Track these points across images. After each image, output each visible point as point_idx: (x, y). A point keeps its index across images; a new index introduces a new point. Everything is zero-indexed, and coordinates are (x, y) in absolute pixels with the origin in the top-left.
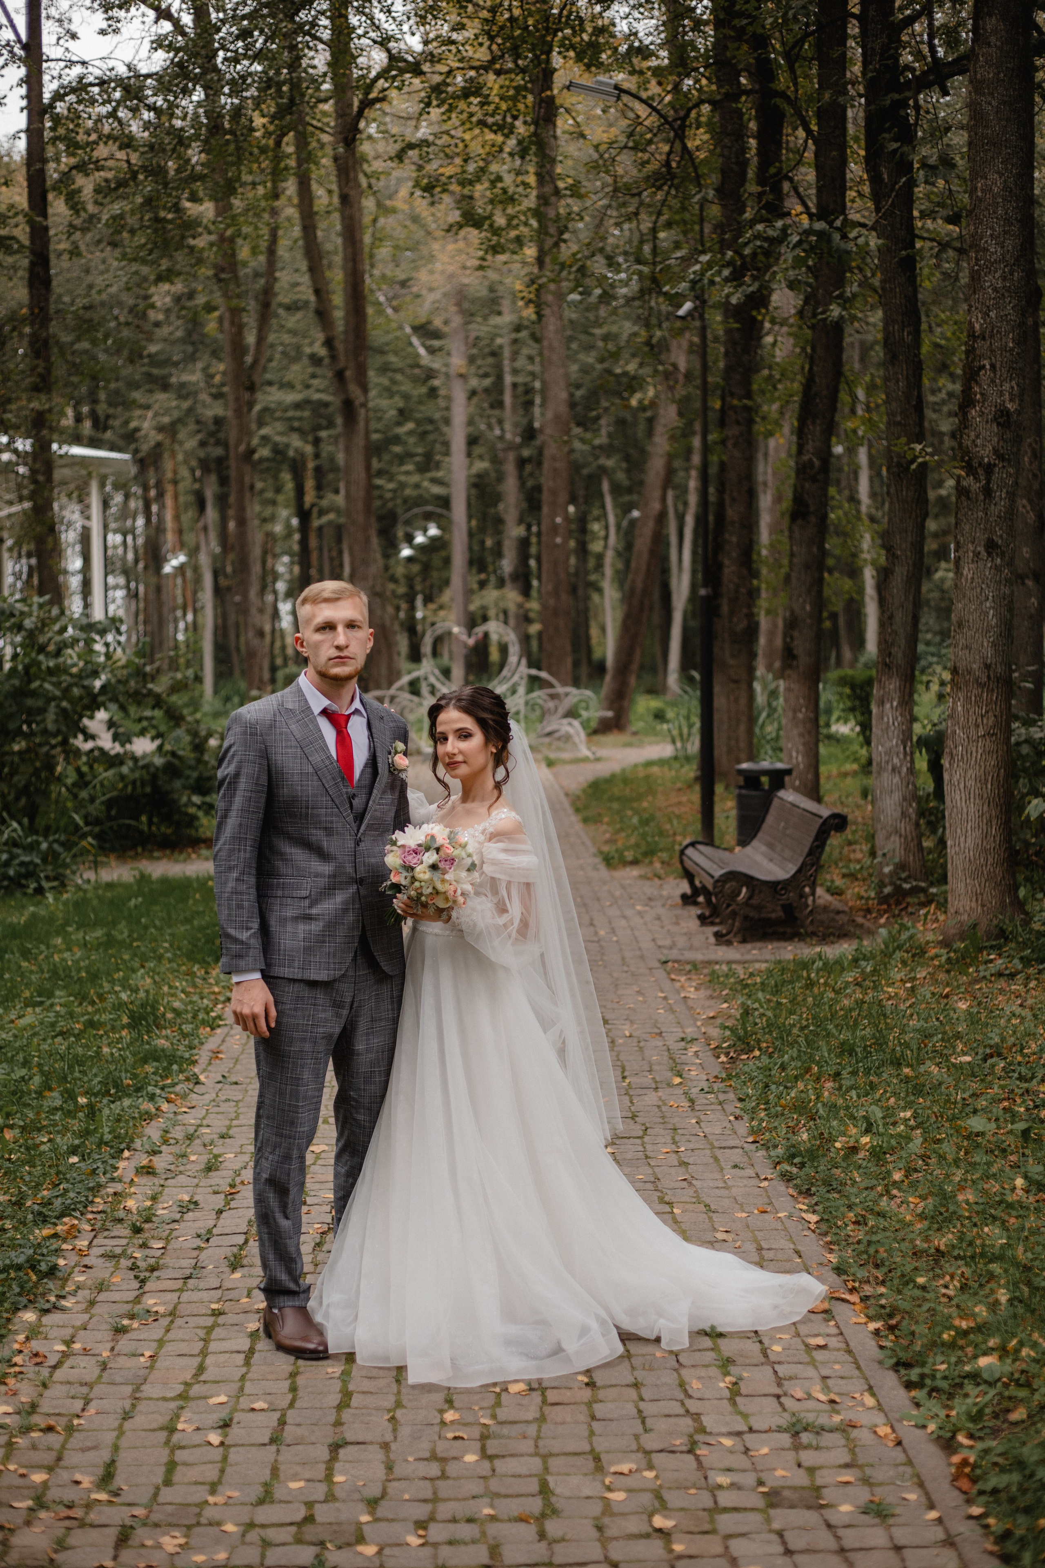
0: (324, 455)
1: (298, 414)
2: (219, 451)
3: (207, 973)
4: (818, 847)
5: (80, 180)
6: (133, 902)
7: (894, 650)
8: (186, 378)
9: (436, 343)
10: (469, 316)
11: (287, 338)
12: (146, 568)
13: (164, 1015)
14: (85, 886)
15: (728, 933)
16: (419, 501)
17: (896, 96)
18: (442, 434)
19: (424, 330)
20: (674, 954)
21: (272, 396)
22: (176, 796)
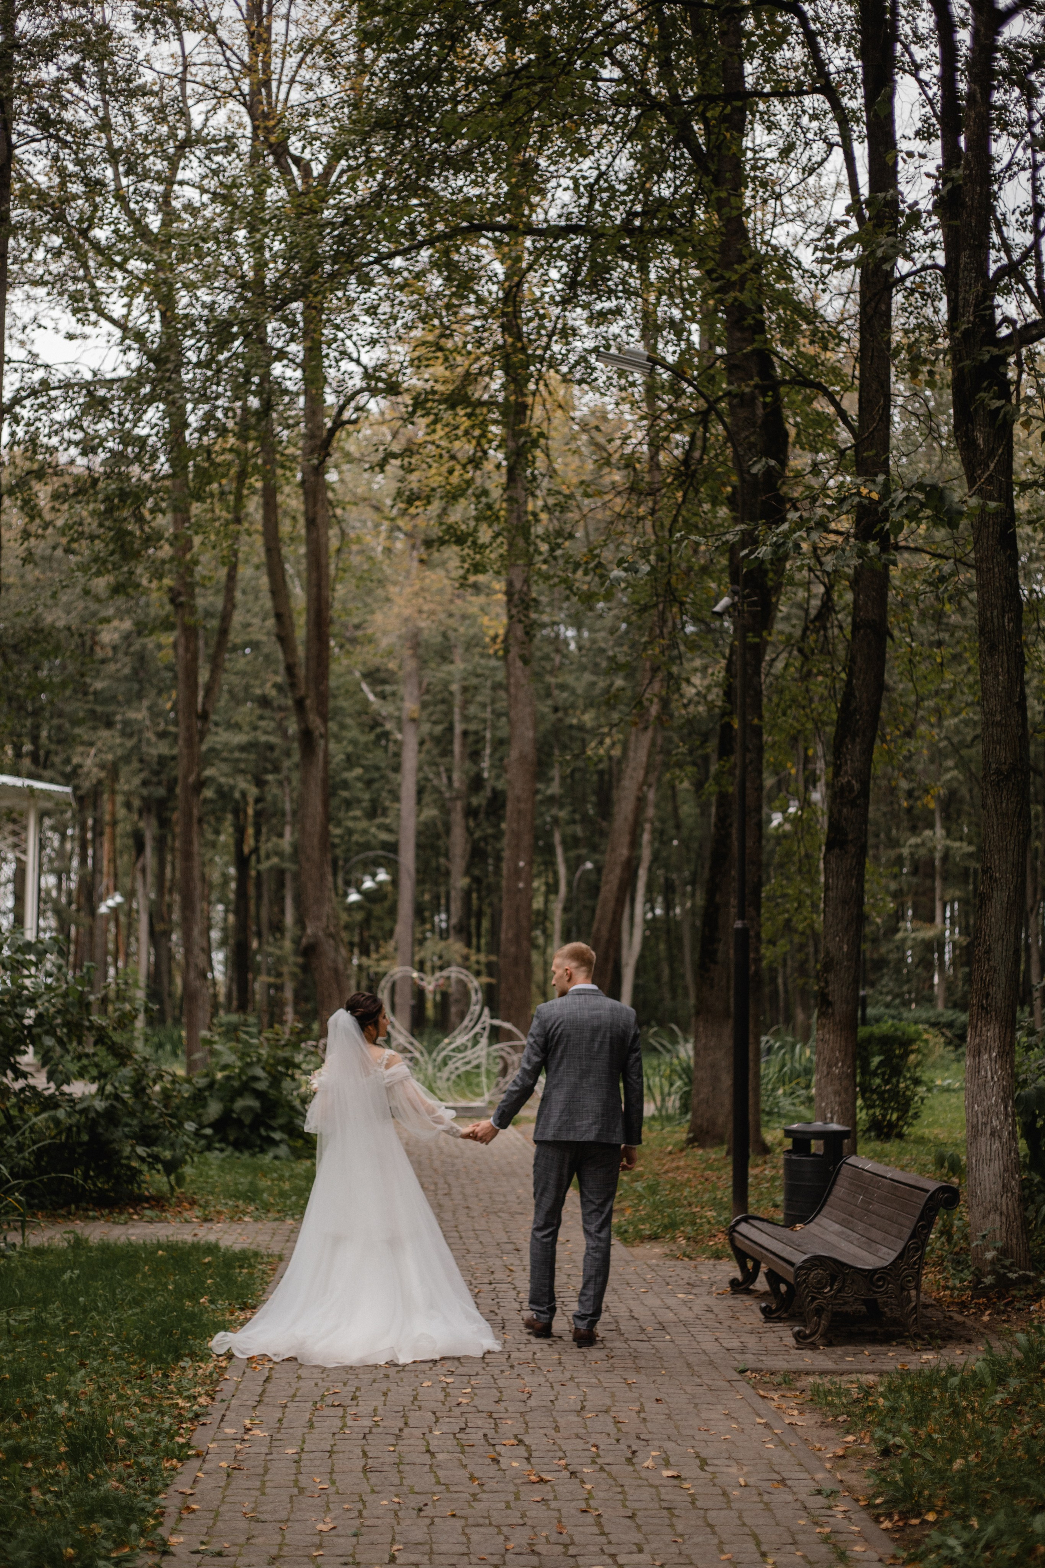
0: (269, 798)
1: (244, 756)
2: (161, 792)
3: (166, 1376)
4: (923, 1227)
5: (37, 486)
6: (66, 1276)
7: (992, 990)
8: (132, 715)
9: (388, 688)
10: (423, 663)
11: (235, 680)
12: (78, 910)
13: (113, 1440)
14: (9, 1253)
15: (812, 1334)
16: (366, 846)
17: (996, 351)
18: (388, 781)
19: (375, 677)
20: (750, 1360)
21: (220, 737)
22: (116, 1146)
